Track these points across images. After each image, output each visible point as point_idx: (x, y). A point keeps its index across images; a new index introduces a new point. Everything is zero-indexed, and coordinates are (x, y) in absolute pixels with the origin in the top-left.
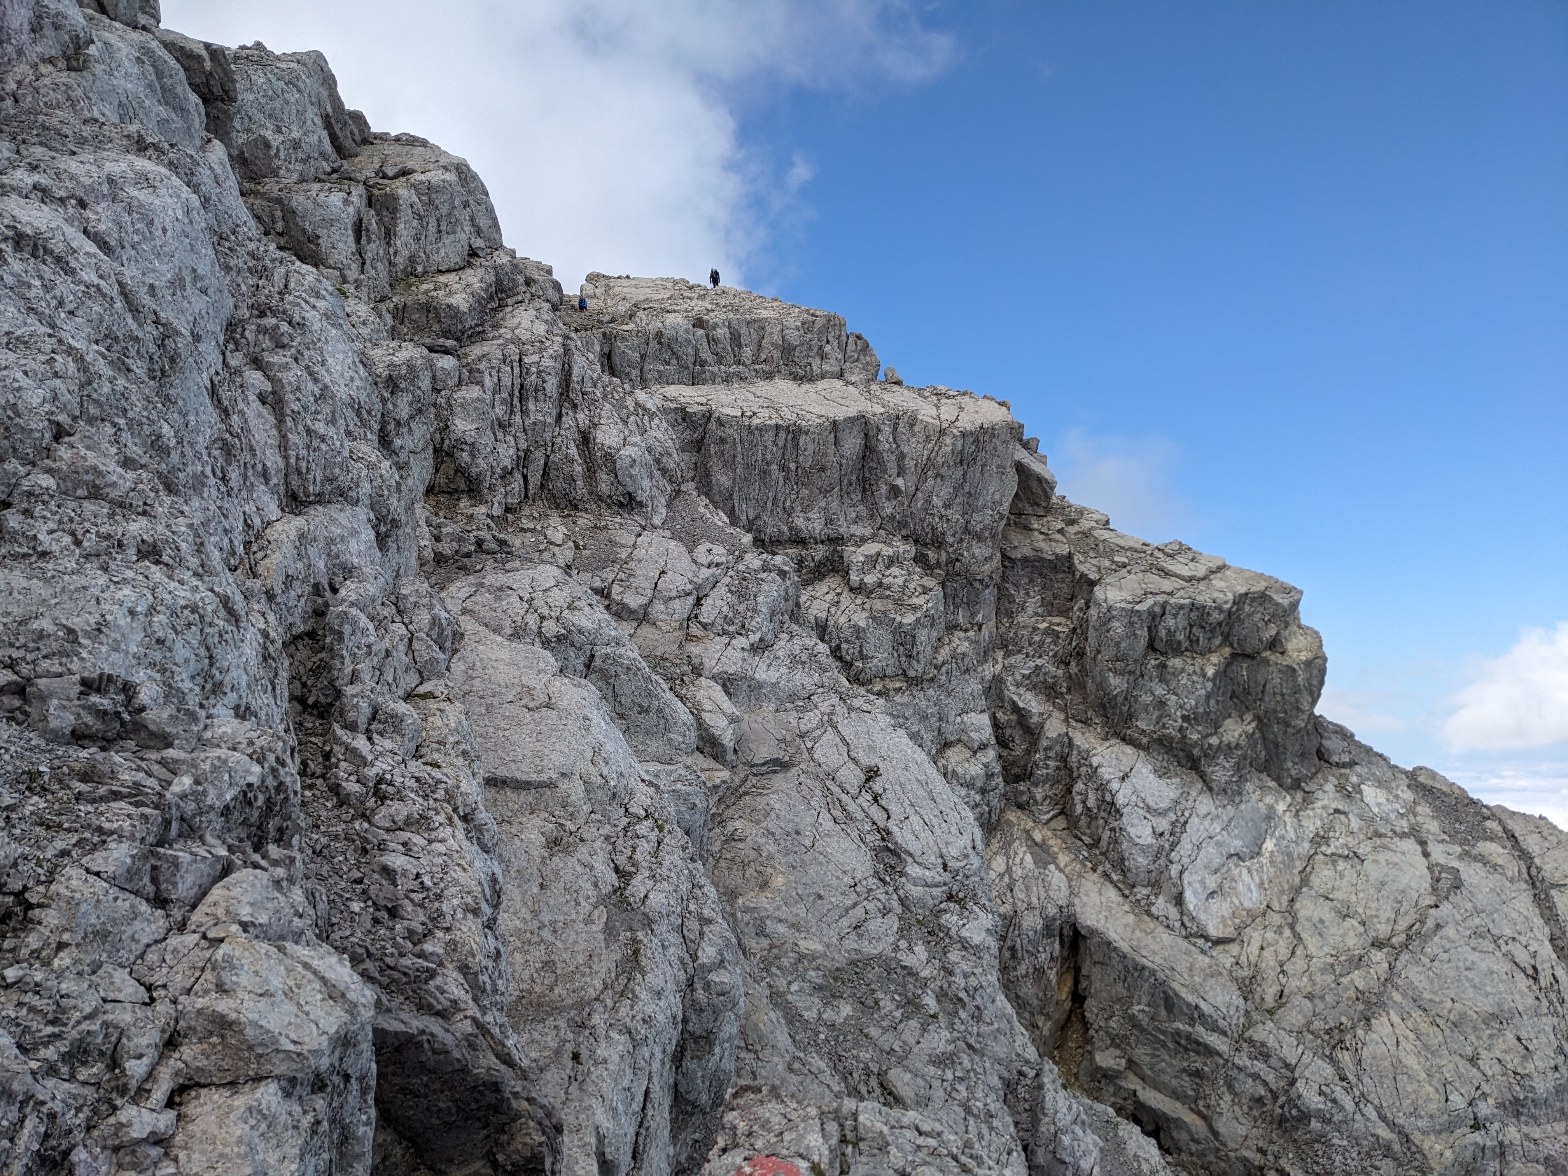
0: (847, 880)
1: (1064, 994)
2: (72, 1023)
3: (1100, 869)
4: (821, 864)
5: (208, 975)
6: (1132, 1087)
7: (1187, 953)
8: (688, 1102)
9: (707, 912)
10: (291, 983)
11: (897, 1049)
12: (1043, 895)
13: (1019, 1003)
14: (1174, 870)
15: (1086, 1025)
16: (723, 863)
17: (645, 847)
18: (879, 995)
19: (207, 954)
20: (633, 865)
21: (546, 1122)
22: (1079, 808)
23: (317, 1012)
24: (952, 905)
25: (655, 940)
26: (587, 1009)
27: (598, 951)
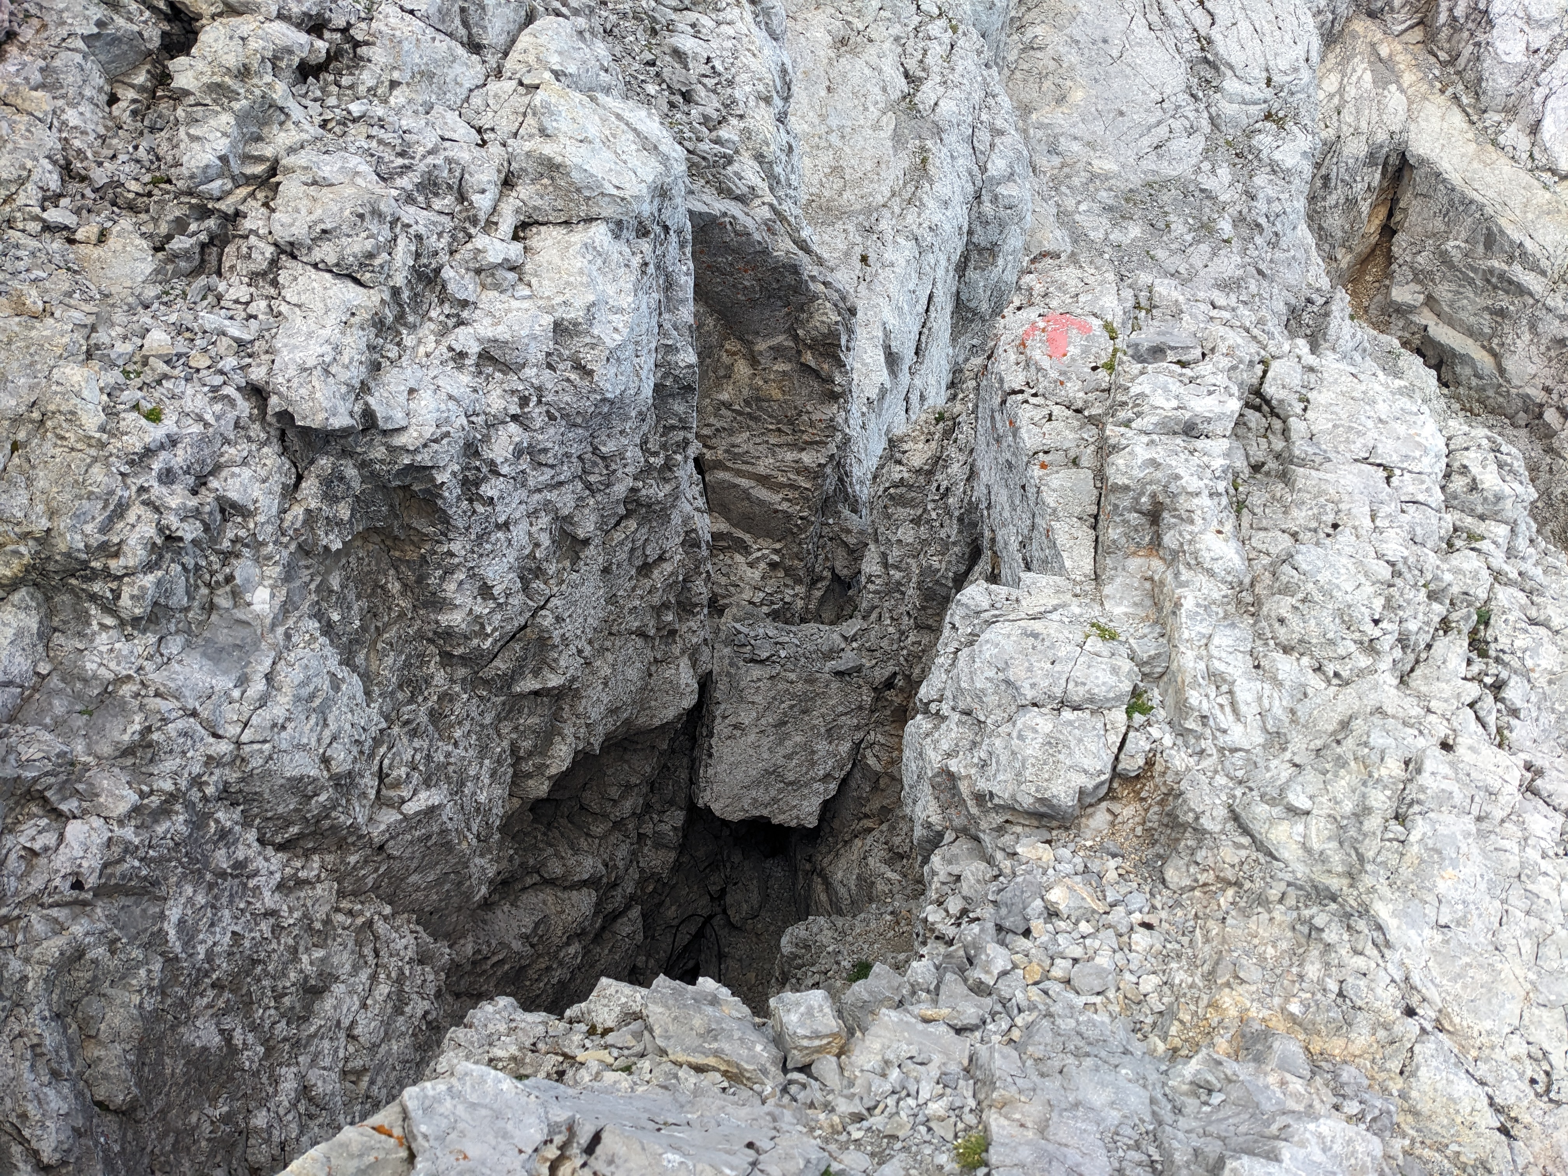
0: (1155, 96)
1: (1373, 227)
2: (418, 157)
3: (1450, 90)
4: (1127, 77)
5: (530, 120)
6: (1424, 322)
7: (1528, 188)
8: (969, 309)
9: (999, 123)
10: (607, 132)
11: (1182, 271)
12: (1375, 118)
13: (1322, 234)
14: (1539, 95)
15: (1390, 258)
16: (1018, 75)
17: (937, 50)
18: (1172, 218)
19: (526, 100)
20: (924, 70)
21: (841, 305)
22: (1443, 17)
23: (634, 162)
24: (1268, 124)
25: (945, 150)
26: (875, 215)
27: (886, 158)
